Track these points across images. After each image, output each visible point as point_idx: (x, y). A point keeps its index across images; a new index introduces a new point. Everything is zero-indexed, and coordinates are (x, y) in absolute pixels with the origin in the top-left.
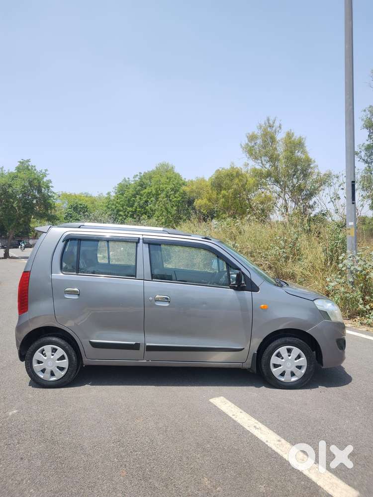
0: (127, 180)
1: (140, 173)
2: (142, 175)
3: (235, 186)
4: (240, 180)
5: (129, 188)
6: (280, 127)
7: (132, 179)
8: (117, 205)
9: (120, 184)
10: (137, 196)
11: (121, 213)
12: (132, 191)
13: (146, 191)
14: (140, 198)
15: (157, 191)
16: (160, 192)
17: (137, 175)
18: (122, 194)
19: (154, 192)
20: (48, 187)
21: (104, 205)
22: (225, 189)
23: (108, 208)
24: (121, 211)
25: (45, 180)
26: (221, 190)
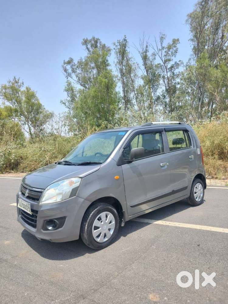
6: (23, 83)
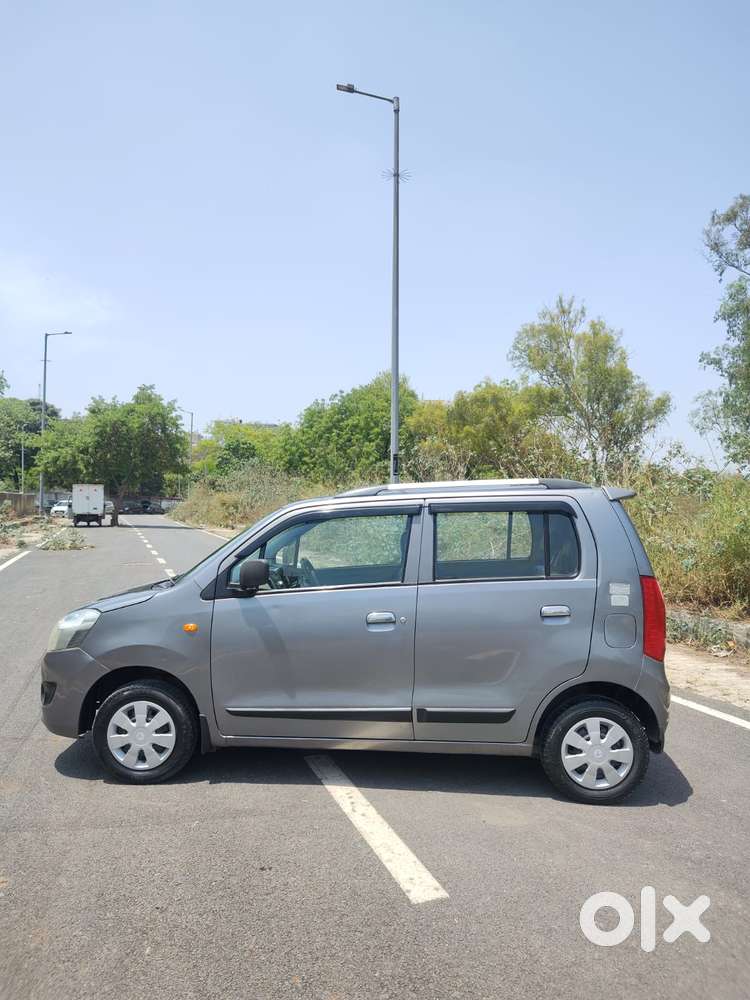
0: (320, 402)
1: (342, 392)
2: (344, 394)
3: (486, 419)
4: (498, 408)
5: (322, 418)
6: (583, 312)
7: (328, 402)
8: (301, 445)
9: (309, 409)
10: (335, 430)
11: (305, 459)
12: (327, 422)
13: (350, 422)
14: (338, 435)
15: (367, 424)
16: (372, 424)
17: (336, 395)
18: (311, 427)
19: (362, 424)
20: (177, 426)
21: (280, 445)
22: (471, 424)
23: (286, 450)
24: (306, 455)
25: (174, 414)
26: (464, 425)
